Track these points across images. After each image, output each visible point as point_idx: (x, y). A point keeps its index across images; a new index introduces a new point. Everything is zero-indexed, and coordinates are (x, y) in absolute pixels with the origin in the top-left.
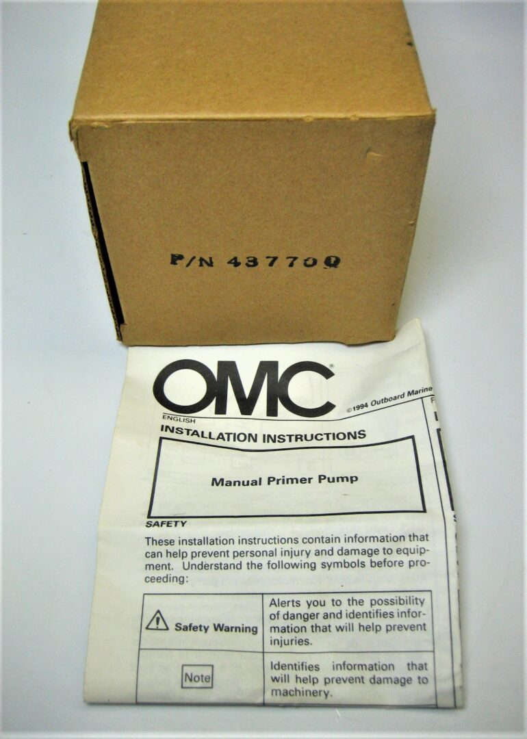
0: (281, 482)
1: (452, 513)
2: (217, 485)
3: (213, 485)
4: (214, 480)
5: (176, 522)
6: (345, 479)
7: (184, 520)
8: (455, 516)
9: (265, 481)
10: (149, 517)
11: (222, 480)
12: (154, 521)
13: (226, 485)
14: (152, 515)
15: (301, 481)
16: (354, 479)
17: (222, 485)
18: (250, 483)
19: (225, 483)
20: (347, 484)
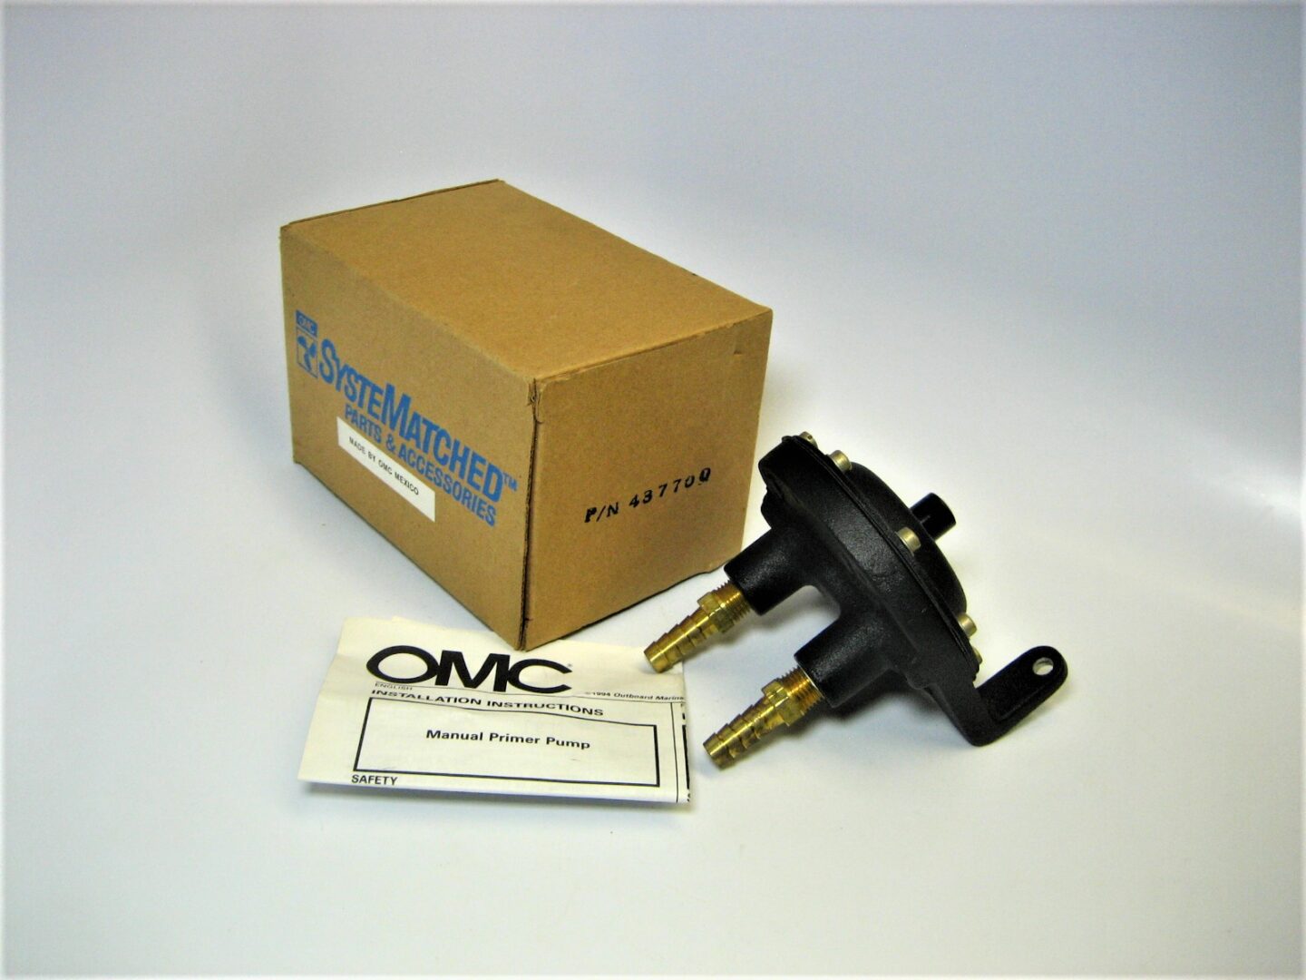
0: (504, 739)
1: (687, 792)
2: (433, 737)
3: (428, 736)
4: (430, 732)
5: (386, 778)
6: (576, 745)
7: (394, 775)
8: (689, 795)
9: (486, 737)
10: (355, 769)
11: (439, 732)
12: (361, 774)
13: (443, 737)
14: (358, 767)
15: (527, 740)
16: (586, 745)
17: (439, 737)
18: (470, 737)
19: (441, 735)
20: (578, 750)
